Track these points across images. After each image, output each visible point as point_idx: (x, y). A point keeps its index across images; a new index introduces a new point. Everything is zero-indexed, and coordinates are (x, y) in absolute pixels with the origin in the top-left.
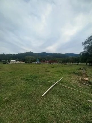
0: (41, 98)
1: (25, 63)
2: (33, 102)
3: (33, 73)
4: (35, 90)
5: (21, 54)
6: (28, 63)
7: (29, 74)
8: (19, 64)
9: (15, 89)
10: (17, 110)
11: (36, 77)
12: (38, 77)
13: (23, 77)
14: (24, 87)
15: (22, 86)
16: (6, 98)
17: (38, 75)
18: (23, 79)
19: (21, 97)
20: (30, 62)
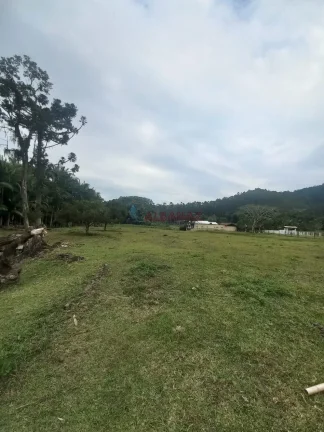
0: (301, 399)
1: (238, 229)
2: (259, 392)
3: (264, 274)
4: (273, 350)
5: (225, 199)
6: (248, 230)
7: (251, 274)
8: (216, 232)
9: (201, 311)
10: (205, 385)
11: (281, 294)
12: (291, 296)
13: (227, 279)
14: (230, 317)
15: (222, 309)
16: (179, 328)
17: (289, 285)
18: (227, 285)
19: (217, 345)
20: (257, 229)
